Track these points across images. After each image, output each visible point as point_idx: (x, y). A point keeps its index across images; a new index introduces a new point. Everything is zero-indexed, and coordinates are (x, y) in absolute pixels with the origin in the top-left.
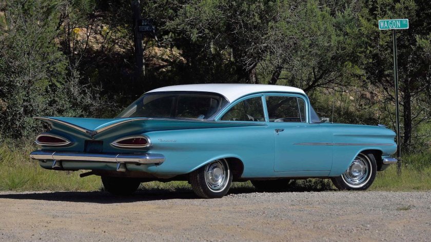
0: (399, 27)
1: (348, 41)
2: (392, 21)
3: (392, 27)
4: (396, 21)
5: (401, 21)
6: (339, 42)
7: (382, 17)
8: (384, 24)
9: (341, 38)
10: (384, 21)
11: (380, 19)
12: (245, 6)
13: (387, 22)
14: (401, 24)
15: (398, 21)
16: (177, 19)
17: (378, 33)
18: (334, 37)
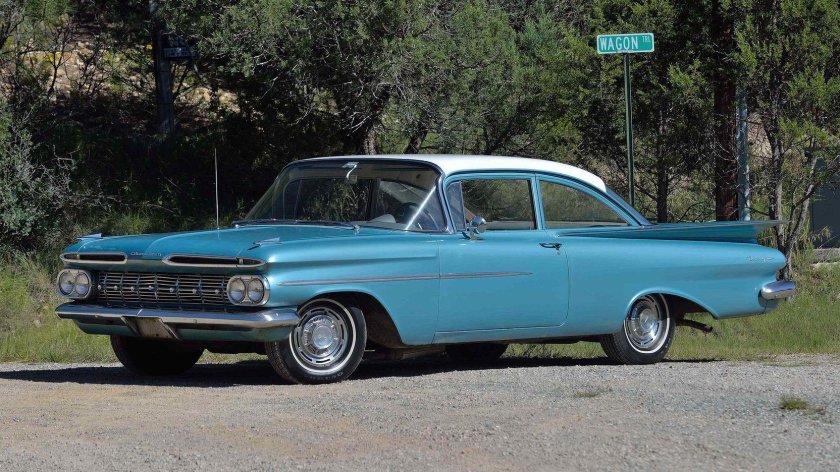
0: (635, 49)
1: (545, 75)
2: (623, 37)
3: (623, 49)
4: (630, 37)
5: (640, 38)
6: (527, 78)
7: (607, 30)
8: (608, 43)
9: (531, 70)
10: (608, 38)
11: (602, 33)
12: (339, 10)
13: (614, 39)
14: (639, 42)
15: (635, 37)
16: (219, 34)
17: (598, 59)
18: (517, 69)
